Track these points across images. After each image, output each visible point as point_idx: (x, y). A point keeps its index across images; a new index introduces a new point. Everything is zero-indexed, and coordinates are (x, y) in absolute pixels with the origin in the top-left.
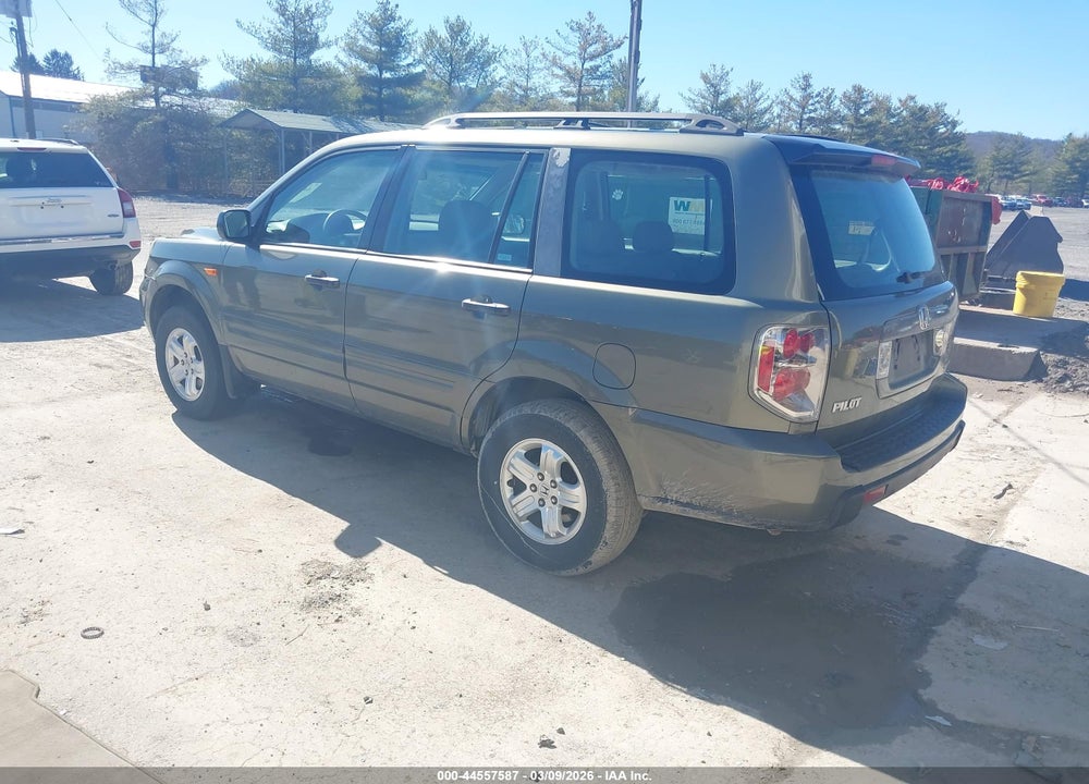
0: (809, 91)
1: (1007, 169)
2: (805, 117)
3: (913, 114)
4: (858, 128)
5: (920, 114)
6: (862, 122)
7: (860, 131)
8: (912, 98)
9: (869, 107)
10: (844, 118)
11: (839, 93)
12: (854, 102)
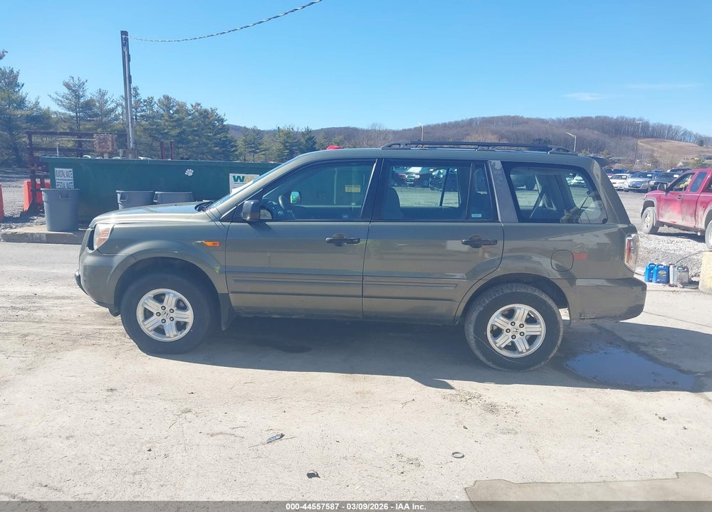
0: (138, 98)
1: (253, 147)
2: (139, 114)
3: (201, 114)
4: (170, 122)
5: (205, 115)
6: (173, 118)
7: (171, 124)
8: (199, 105)
9: (175, 109)
10: (162, 115)
11: (156, 100)
12: (166, 106)
